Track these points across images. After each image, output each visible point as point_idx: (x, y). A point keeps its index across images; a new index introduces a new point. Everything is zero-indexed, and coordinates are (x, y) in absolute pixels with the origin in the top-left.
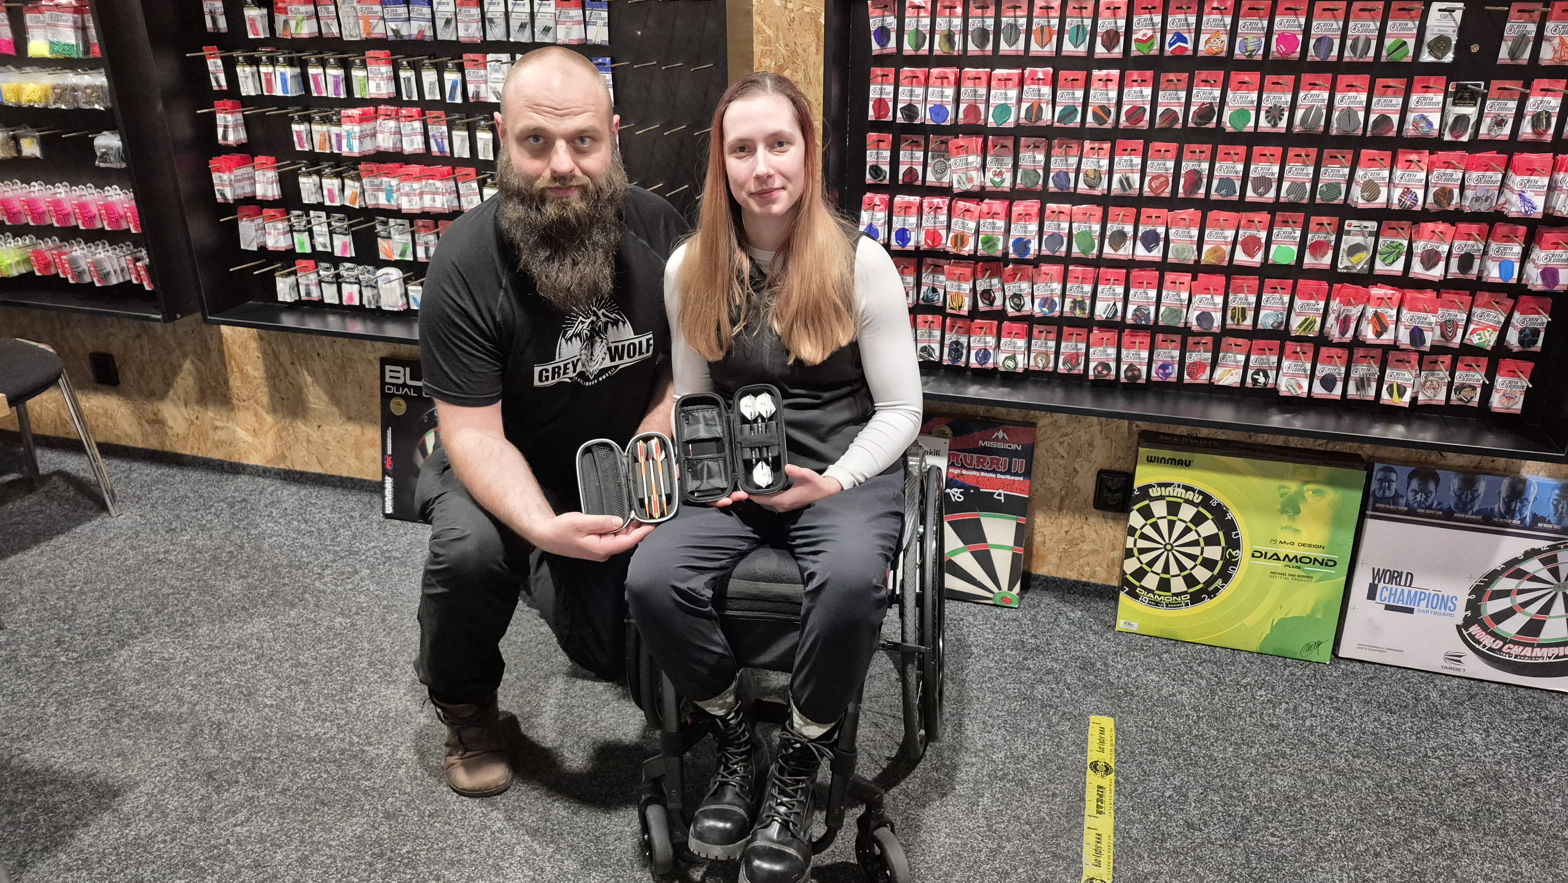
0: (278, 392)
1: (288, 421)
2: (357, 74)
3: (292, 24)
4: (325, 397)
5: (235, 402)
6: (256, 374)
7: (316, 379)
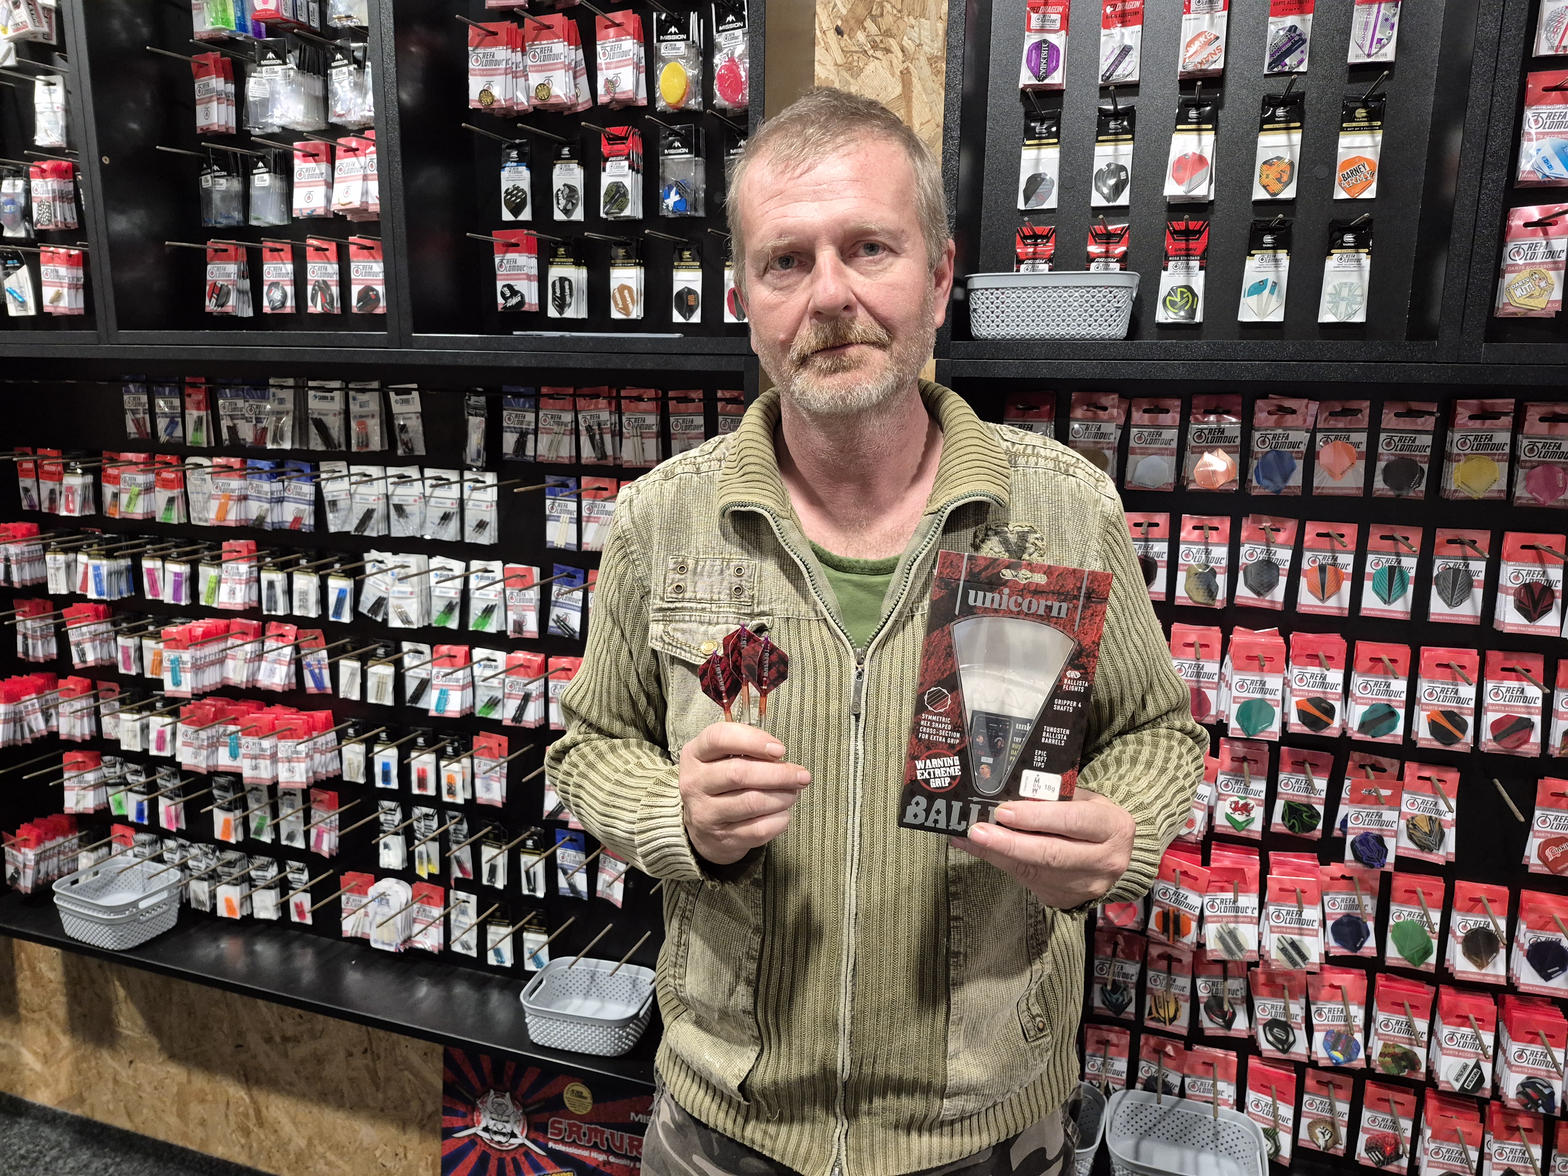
1: (90, 1047)
2: (207, 573)
3: (124, 498)
4: (141, 1021)
5: (23, 1012)
6: (51, 975)
7: (130, 994)
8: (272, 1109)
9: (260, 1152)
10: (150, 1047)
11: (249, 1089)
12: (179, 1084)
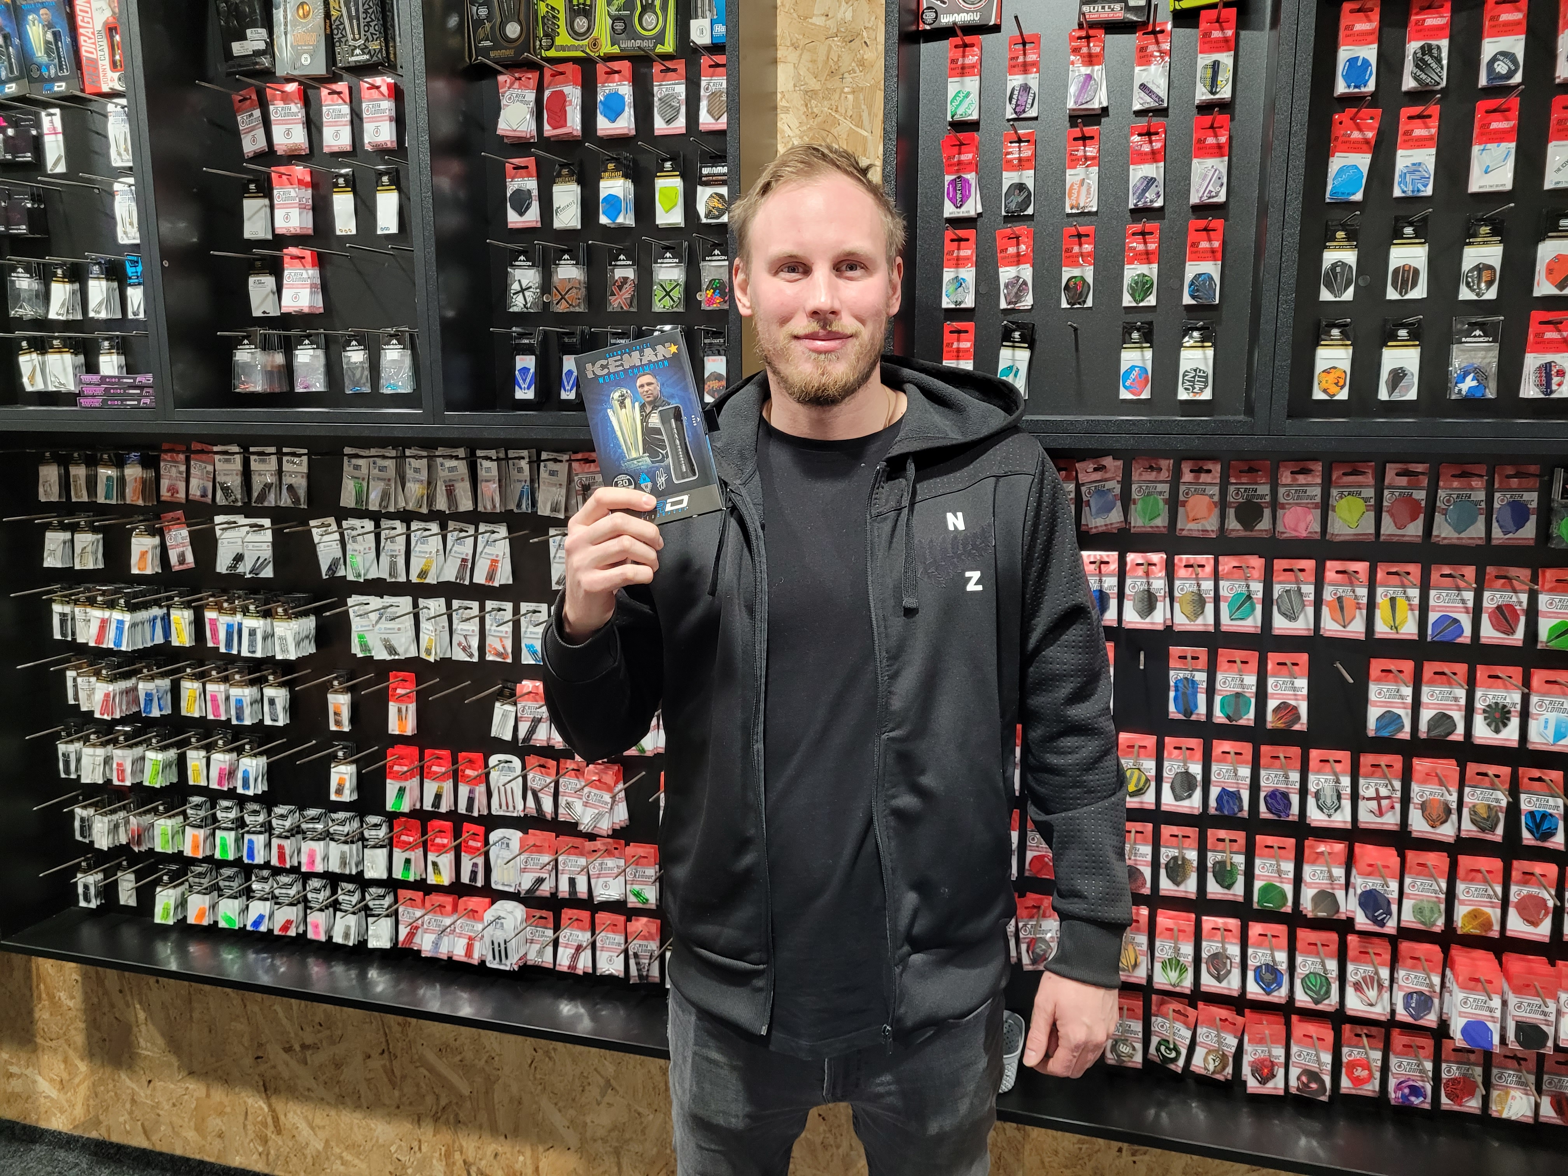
0: (98, 1029)
1: (109, 1070)
4: (160, 1041)
5: (39, 1040)
6: (71, 1004)
7: (151, 1015)
8: (290, 1115)
9: (278, 1157)
10: (170, 1065)
11: (268, 1098)
12: (197, 1099)
